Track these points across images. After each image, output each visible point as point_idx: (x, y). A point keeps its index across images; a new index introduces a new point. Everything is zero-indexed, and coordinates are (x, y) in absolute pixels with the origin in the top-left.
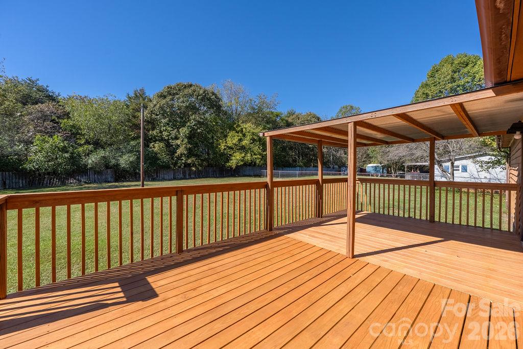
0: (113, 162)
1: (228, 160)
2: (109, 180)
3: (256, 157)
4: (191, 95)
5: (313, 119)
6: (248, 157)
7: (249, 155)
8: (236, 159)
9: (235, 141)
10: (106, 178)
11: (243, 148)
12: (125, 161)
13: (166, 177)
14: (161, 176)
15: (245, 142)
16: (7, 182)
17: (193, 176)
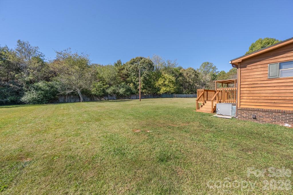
0: (117, 91)
1: (159, 90)
2: (115, 98)
3: (171, 89)
4: (143, 63)
5: (192, 71)
6: (168, 89)
7: (168, 88)
8: (163, 90)
9: (162, 82)
10: (114, 98)
11: (165, 85)
12: (121, 91)
13: (134, 98)
14: (132, 97)
15: (166, 83)
16: (85, 99)
17: (143, 98)
